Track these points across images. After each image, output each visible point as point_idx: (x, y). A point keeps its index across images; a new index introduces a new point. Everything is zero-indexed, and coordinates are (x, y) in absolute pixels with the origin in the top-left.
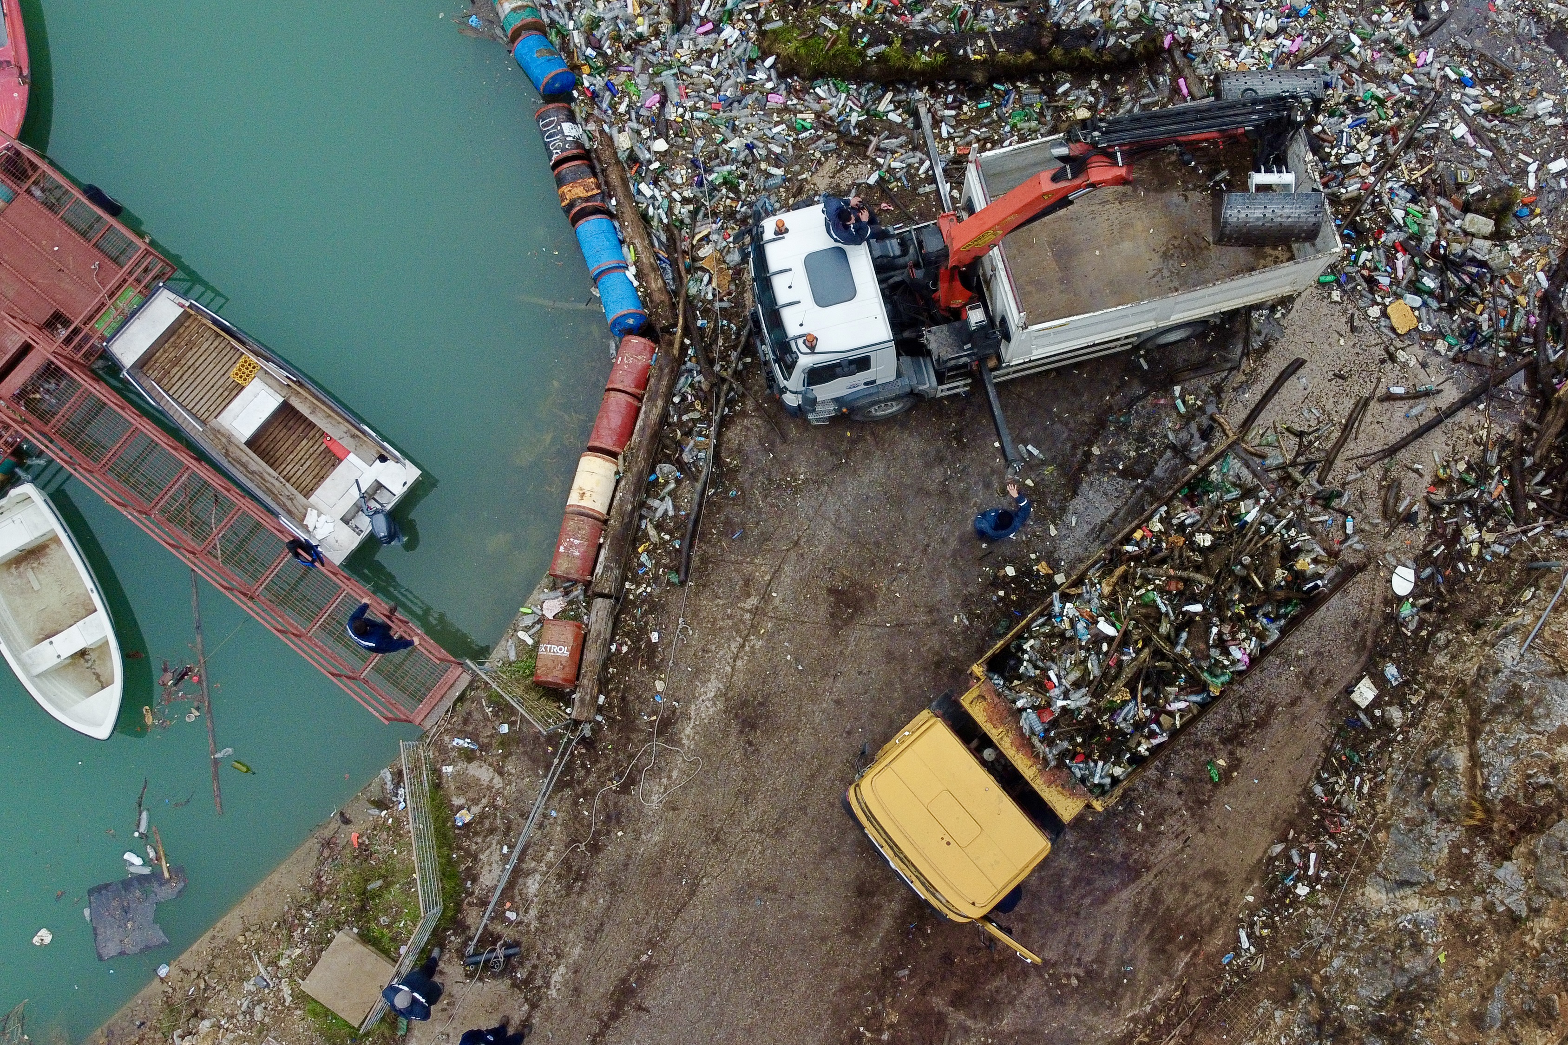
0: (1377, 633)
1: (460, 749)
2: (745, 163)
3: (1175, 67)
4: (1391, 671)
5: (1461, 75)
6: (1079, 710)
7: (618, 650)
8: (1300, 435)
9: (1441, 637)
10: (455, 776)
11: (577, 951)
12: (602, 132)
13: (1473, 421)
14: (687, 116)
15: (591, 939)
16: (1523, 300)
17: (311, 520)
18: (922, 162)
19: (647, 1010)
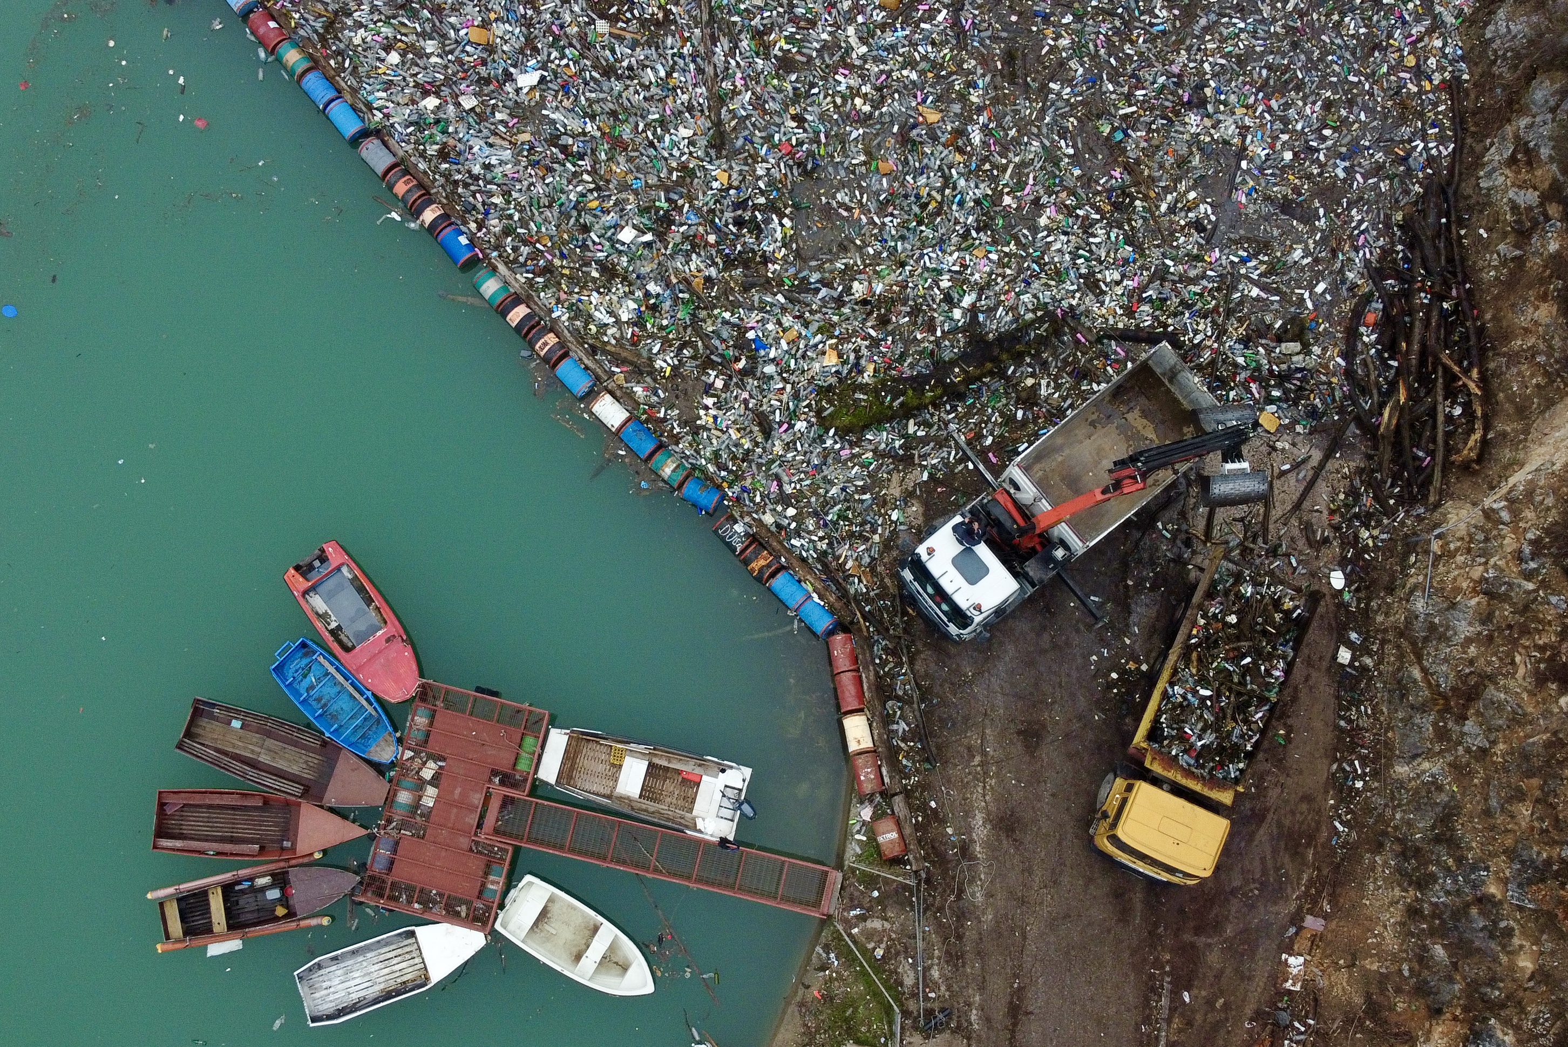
0: (1336, 617)
1: (856, 916)
2: (846, 500)
3: (1071, 328)
4: (1353, 636)
5: (1240, 257)
6: (1212, 743)
7: (917, 821)
8: (1242, 520)
9: (1373, 604)
10: (862, 932)
11: (977, 998)
12: (754, 519)
13: (1337, 466)
14: (798, 487)
15: (982, 988)
16: (1335, 380)
17: (700, 825)
18: (949, 454)
19: (1031, 1013)
